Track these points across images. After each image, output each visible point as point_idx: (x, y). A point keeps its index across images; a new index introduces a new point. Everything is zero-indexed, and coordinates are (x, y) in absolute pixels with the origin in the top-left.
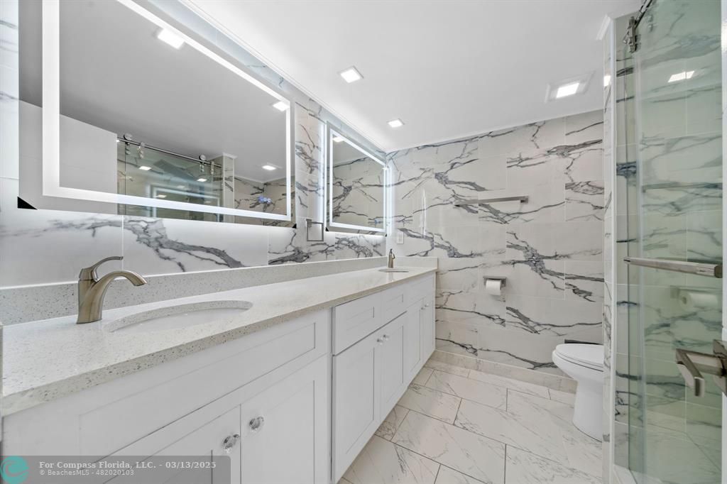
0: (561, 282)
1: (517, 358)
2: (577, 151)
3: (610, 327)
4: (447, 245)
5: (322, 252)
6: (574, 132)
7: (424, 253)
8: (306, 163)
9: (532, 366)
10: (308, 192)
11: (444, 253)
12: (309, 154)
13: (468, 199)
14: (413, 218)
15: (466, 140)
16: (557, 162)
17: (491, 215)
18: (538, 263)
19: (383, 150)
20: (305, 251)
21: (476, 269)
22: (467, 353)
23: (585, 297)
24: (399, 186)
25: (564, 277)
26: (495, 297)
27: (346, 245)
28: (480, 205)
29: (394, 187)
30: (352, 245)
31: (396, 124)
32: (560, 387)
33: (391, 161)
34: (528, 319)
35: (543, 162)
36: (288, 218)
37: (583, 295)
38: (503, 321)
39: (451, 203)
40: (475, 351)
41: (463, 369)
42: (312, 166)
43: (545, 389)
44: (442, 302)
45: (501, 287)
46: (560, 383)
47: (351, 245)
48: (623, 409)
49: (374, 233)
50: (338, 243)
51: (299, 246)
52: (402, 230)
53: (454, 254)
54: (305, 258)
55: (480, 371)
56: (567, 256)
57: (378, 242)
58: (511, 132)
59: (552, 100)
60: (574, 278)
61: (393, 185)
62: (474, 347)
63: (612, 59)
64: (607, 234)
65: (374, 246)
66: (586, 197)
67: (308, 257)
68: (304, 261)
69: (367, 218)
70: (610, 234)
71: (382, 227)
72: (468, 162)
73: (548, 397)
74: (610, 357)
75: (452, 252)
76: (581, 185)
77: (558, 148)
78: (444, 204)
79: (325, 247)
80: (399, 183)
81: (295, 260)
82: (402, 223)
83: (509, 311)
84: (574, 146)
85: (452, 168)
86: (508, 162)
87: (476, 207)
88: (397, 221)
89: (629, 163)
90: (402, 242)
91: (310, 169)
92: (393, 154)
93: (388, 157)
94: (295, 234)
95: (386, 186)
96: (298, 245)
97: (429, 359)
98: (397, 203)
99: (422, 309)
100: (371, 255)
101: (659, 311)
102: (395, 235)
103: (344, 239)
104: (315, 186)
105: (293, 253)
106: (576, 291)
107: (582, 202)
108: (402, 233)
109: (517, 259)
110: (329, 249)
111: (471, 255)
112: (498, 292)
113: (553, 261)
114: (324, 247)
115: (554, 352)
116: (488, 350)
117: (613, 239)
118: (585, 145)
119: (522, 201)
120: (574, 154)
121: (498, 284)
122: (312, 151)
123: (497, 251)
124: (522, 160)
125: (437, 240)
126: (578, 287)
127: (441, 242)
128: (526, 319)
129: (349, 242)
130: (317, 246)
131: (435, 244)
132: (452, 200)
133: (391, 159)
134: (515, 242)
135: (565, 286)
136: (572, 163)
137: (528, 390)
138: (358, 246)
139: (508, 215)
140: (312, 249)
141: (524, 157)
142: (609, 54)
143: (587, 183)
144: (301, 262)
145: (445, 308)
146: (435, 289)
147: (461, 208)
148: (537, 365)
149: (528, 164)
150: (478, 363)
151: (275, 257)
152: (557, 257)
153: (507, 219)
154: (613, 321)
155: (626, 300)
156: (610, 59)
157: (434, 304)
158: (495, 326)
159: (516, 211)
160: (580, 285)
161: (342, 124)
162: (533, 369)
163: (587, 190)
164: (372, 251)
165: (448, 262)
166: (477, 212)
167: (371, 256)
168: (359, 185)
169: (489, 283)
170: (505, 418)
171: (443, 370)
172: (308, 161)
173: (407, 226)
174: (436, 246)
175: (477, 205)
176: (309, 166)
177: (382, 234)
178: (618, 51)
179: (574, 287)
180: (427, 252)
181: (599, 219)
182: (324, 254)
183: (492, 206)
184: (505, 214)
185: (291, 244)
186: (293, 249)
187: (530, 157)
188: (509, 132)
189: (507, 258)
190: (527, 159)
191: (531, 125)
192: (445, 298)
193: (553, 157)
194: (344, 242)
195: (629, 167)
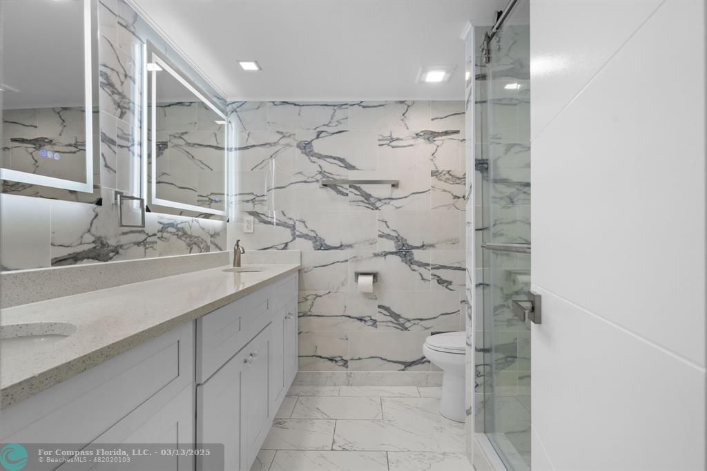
0: (427, 273)
1: (389, 361)
2: (440, 138)
3: (471, 308)
4: (313, 234)
5: (138, 244)
6: (437, 118)
7: (283, 246)
8: (115, 101)
9: (403, 367)
10: (116, 149)
11: (310, 244)
12: (118, 86)
13: (337, 178)
14: (265, 198)
15: (335, 106)
16: (424, 147)
17: (362, 199)
18: (407, 254)
19: (222, 95)
20: (112, 242)
21: (346, 263)
22: (337, 367)
23: (446, 287)
24: (247, 151)
25: (429, 268)
26: (367, 295)
27: (173, 234)
28: (350, 187)
29: (238, 151)
30: (182, 233)
31: (250, 66)
32: (427, 383)
33: (234, 113)
34: (399, 316)
35: (412, 145)
36: (88, 187)
37: (445, 285)
38: (375, 321)
39: (317, 181)
40: (346, 362)
41: (332, 388)
42: (123, 108)
43: (414, 389)
44: (306, 307)
45: (374, 282)
46: (427, 379)
47: (180, 233)
48: (481, 380)
49: (207, 216)
50: (161, 231)
51: (103, 235)
52: (251, 213)
53: (321, 246)
54: (111, 254)
55: (351, 385)
56: (432, 246)
57: (217, 231)
58: (383, 105)
59: (422, 82)
60: (438, 268)
61: (236, 149)
62: (344, 358)
63: (472, 63)
64: (468, 223)
65: (212, 236)
66: (448, 186)
67: (118, 253)
68: (111, 258)
69: (197, 194)
70: (470, 223)
71: (222, 209)
72: (337, 133)
73: (418, 395)
74: (471, 335)
75: (318, 243)
76: (444, 172)
77: (426, 132)
78: (308, 182)
79: (143, 237)
80: (247, 148)
81: (97, 257)
82: (250, 204)
83: (380, 310)
84: (438, 133)
85: (318, 137)
86: (379, 140)
87: (346, 188)
88: (244, 201)
89: (484, 160)
90: (252, 231)
91: (119, 110)
92: (238, 104)
93: (229, 108)
94: (97, 215)
95: (228, 149)
96: (101, 233)
97: (292, 385)
98: (243, 175)
99: (286, 318)
100: (208, 249)
101: (502, 289)
102: (240, 220)
103: (171, 225)
104: (128, 140)
105: (93, 245)
106: (440, 281)
107: (445, 191)
108: (251, 218)
109: (387, 250)
110: (149, 239)
111: (341, 247)
112: (370, 289)
113: (421, 251)
114: (141, 237)
115: (424, 346)
116: (360, 359)
117: (472, 227)
118: (446, 133)
119: (393, 186)
120: (439, 140)
121: (370, 278)
122: (122, 83)
123: (368, 241)
124: (392, 140)
125: (300, 228)
126: (442, 277)
127: (305, 231)
128: (396, 316)
129: (178, 230)
130: (131, 235)
131: (297, 233)
132: (319, 177)
133: (234, 111)
134: (387, 231)
135: (431, 277)
136: (436, 150)
137: (399, 393)
138: (190, 236)
139: (380, 200)
140: (125, 240)
141: (394, 136)
142: (470, 57)
143: (449, 172)
144: (107, 261)
145: (310, 316)
146: (297, 293)
147: (329, 188)
148: (407, 365)
149: (399, 145)
150: (349, 376)
151: (64, 252)
152: (425, 247)
153: (378, 204)
154: (472, 303)
155: (482, 282)
156: (470, 61)
157: (297, 311)
158: (367, 329)
159: (388, 197)
160: (444, 274)
161: (167, 47)
162: (403, 370)
163: (448, 179)
164: (209, 244)
165: (314, 257)
166: (347, 195)
167: (208, 251)
168: (180, 142)
169: (361, 278)
170: (383, 427)
171: (309, 394)
172: (116, 97)
173: (258, 209)
174: (299, 236)
175: (347, 186)
176: (119, 106)
177: (221, 218)
178: (477, 57)
179: (439, 277)
180: (286, 244)
181: (457, 208)
182: (142, 248)
183: (364, 190)
184: (376, 198)
185: (89, 231)
186: (93, 239)
187: (401, 138)
188: (380, 106)
189: (378, 250)
190: (397, 139)
191: (402, 102)
192: (309, 303)
193: (421, 140)
194: (170, 229)
195: (483, 164)
